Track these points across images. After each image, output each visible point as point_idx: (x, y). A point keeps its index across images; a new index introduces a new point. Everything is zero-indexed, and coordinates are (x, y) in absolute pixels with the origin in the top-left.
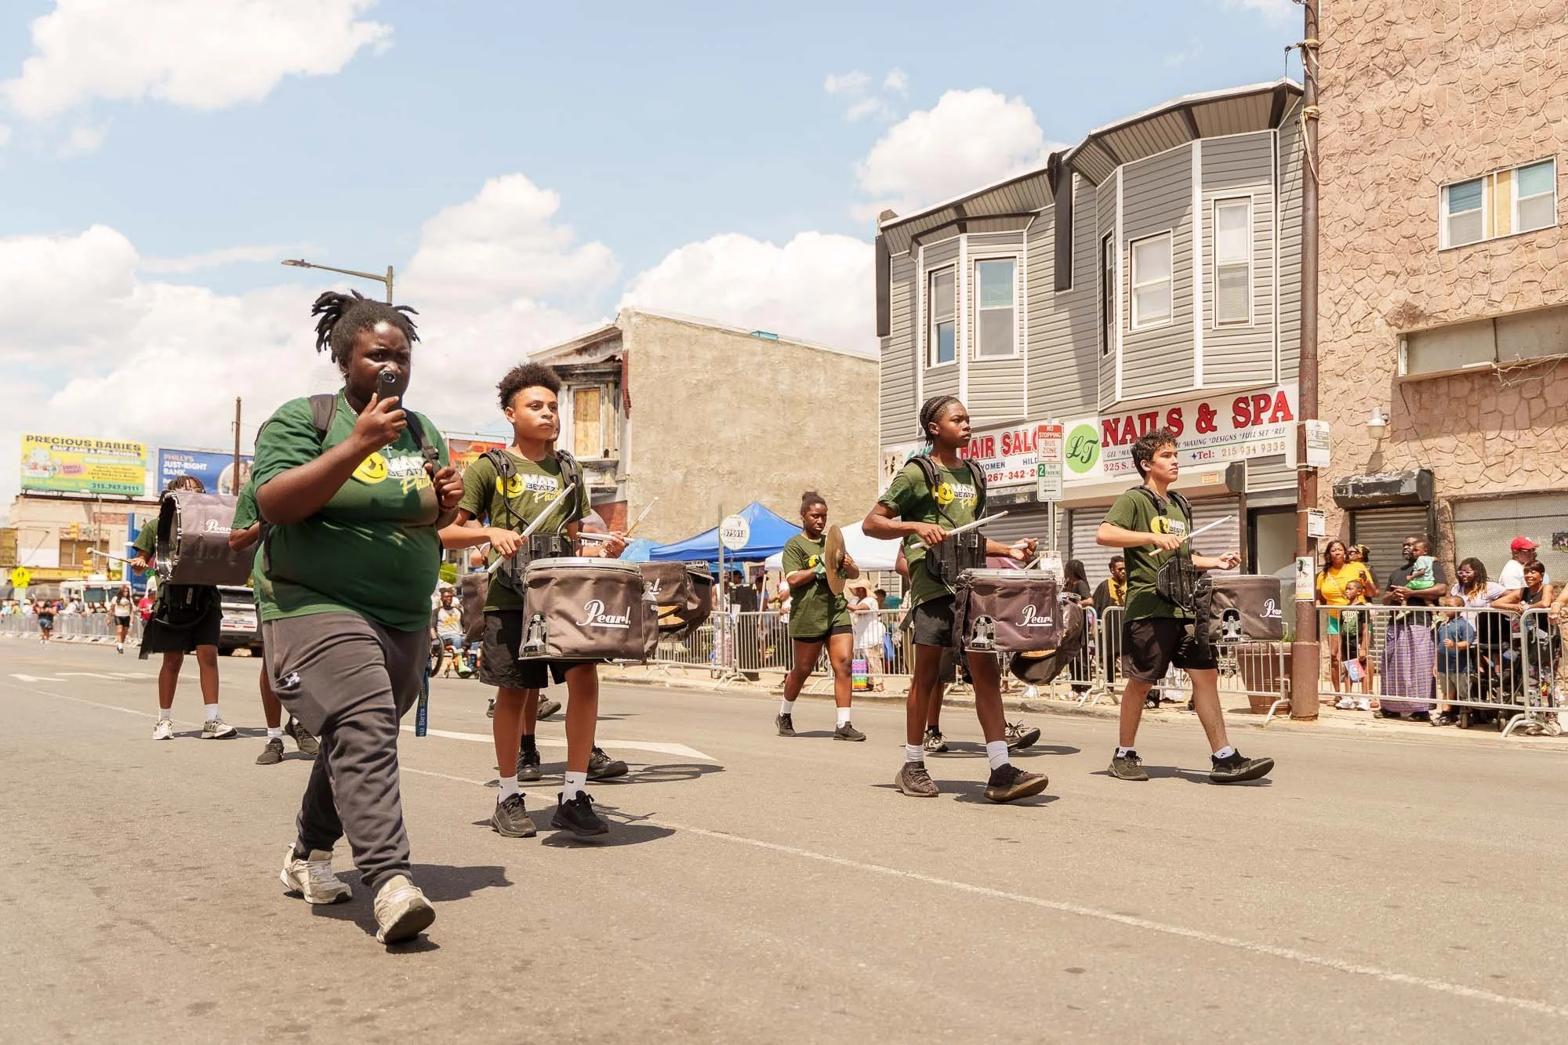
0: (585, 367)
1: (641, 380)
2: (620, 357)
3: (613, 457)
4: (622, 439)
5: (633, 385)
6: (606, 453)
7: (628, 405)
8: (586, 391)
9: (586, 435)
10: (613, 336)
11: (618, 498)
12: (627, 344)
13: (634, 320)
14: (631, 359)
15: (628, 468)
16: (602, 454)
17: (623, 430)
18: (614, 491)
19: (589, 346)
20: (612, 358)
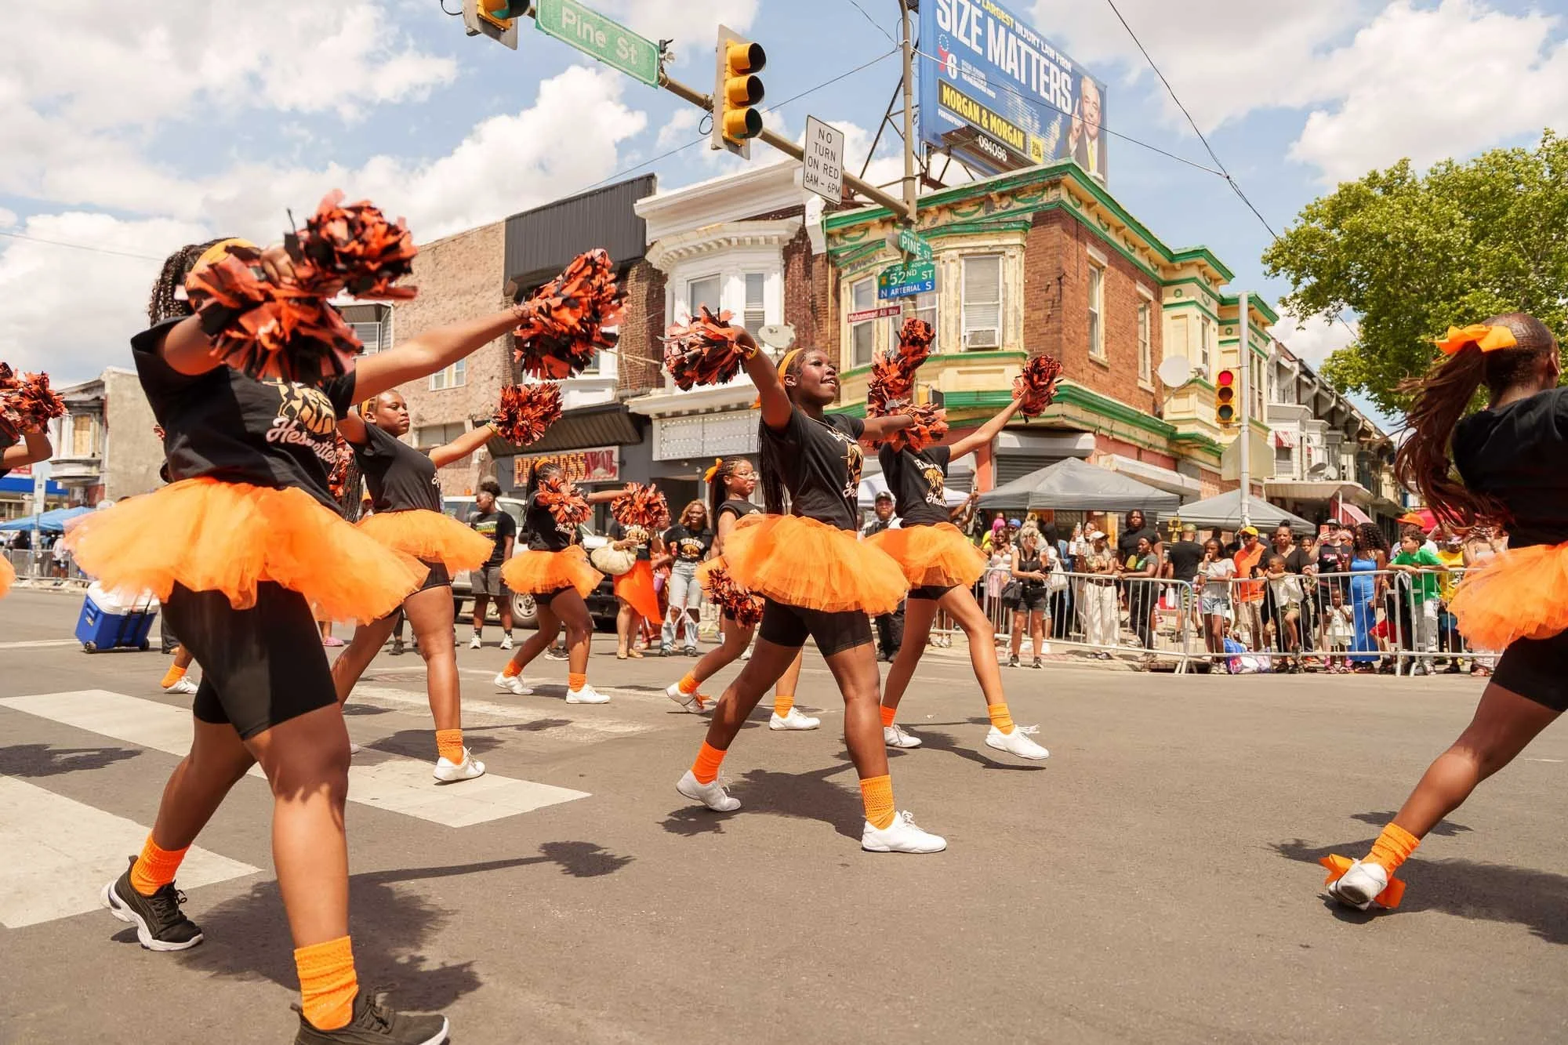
0: (80, 402)
1: (116, 412)
2: (103, 397)
3: (97, 457)
4: (103, 447)
5: (110, 415)
6: (93, 455)
7: (107, 427)
8: (82, 416)
9: (81, 443)
10: (100, 385)
11: (100, 482)
12: (108, 390)
13: (113, 376)
14: (110, 400)
15: (106, 464)
16: (90, 454)
17: (104, 441)
18: (98, 478)
19: (87, 389)
20: (98, 398)
